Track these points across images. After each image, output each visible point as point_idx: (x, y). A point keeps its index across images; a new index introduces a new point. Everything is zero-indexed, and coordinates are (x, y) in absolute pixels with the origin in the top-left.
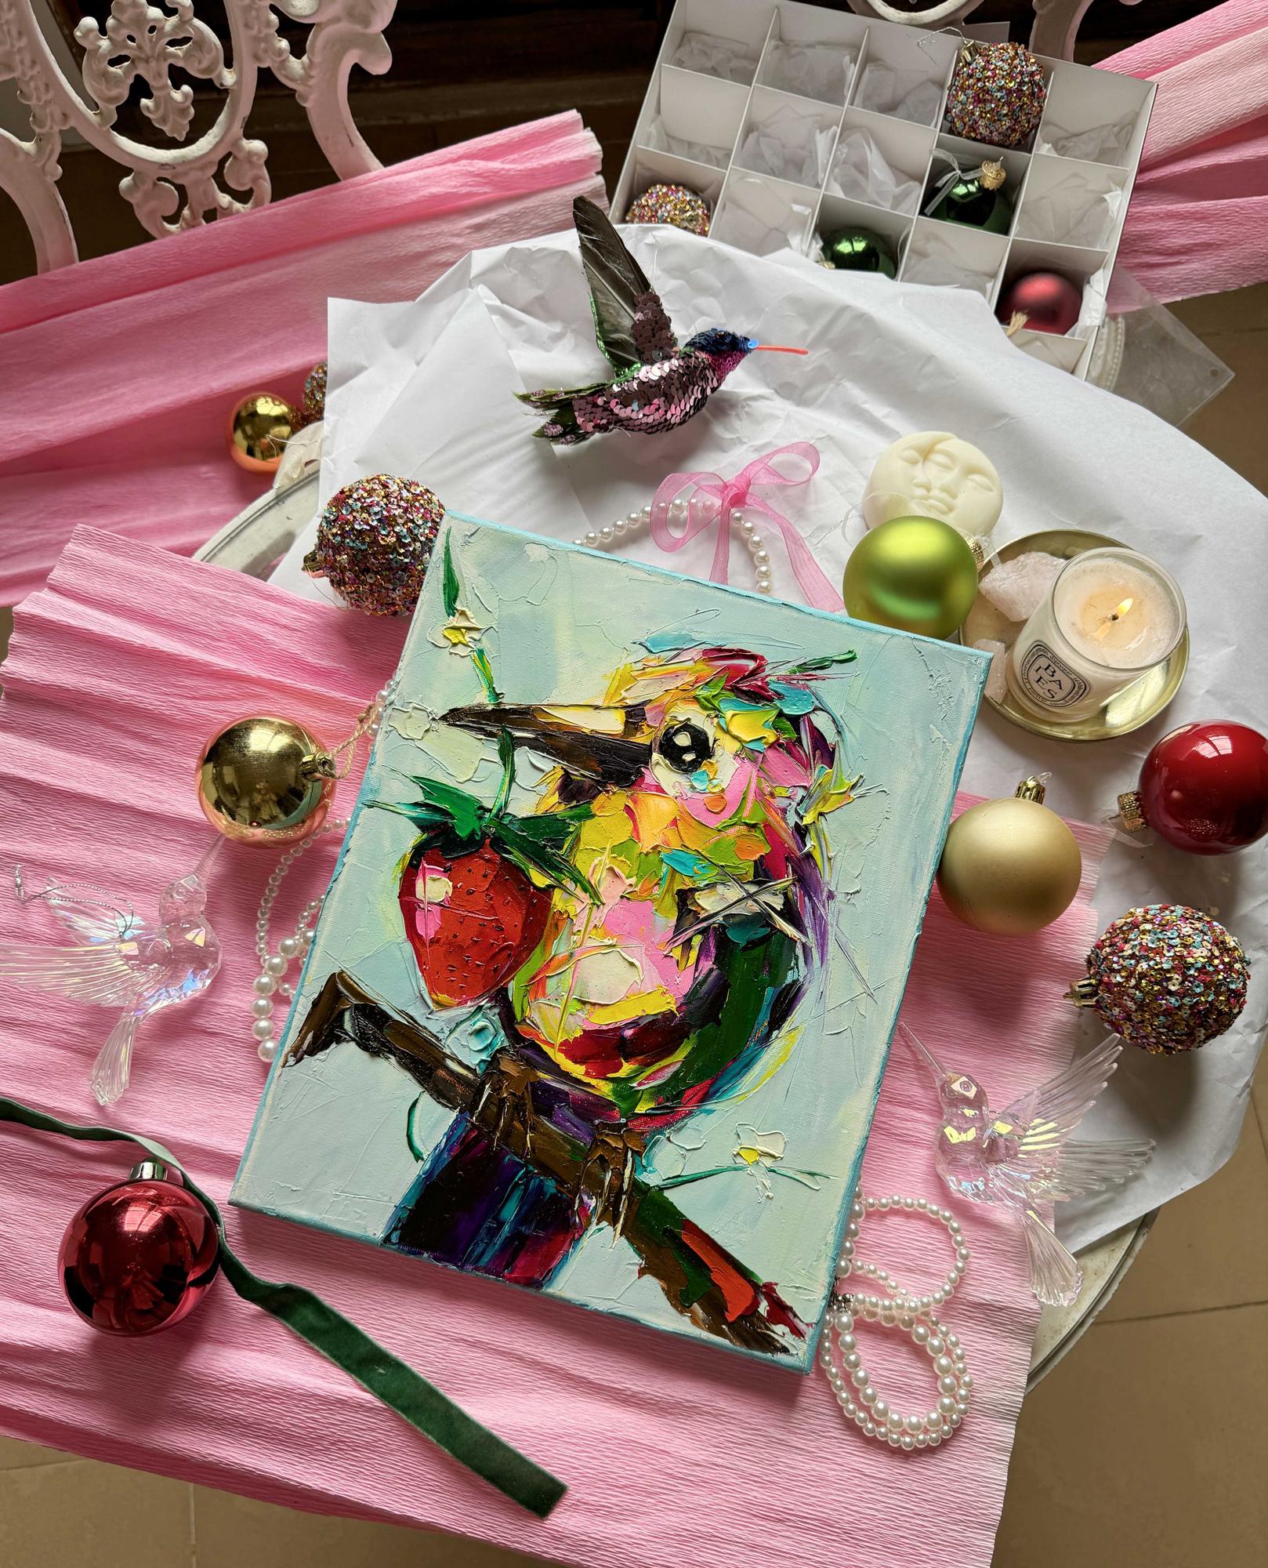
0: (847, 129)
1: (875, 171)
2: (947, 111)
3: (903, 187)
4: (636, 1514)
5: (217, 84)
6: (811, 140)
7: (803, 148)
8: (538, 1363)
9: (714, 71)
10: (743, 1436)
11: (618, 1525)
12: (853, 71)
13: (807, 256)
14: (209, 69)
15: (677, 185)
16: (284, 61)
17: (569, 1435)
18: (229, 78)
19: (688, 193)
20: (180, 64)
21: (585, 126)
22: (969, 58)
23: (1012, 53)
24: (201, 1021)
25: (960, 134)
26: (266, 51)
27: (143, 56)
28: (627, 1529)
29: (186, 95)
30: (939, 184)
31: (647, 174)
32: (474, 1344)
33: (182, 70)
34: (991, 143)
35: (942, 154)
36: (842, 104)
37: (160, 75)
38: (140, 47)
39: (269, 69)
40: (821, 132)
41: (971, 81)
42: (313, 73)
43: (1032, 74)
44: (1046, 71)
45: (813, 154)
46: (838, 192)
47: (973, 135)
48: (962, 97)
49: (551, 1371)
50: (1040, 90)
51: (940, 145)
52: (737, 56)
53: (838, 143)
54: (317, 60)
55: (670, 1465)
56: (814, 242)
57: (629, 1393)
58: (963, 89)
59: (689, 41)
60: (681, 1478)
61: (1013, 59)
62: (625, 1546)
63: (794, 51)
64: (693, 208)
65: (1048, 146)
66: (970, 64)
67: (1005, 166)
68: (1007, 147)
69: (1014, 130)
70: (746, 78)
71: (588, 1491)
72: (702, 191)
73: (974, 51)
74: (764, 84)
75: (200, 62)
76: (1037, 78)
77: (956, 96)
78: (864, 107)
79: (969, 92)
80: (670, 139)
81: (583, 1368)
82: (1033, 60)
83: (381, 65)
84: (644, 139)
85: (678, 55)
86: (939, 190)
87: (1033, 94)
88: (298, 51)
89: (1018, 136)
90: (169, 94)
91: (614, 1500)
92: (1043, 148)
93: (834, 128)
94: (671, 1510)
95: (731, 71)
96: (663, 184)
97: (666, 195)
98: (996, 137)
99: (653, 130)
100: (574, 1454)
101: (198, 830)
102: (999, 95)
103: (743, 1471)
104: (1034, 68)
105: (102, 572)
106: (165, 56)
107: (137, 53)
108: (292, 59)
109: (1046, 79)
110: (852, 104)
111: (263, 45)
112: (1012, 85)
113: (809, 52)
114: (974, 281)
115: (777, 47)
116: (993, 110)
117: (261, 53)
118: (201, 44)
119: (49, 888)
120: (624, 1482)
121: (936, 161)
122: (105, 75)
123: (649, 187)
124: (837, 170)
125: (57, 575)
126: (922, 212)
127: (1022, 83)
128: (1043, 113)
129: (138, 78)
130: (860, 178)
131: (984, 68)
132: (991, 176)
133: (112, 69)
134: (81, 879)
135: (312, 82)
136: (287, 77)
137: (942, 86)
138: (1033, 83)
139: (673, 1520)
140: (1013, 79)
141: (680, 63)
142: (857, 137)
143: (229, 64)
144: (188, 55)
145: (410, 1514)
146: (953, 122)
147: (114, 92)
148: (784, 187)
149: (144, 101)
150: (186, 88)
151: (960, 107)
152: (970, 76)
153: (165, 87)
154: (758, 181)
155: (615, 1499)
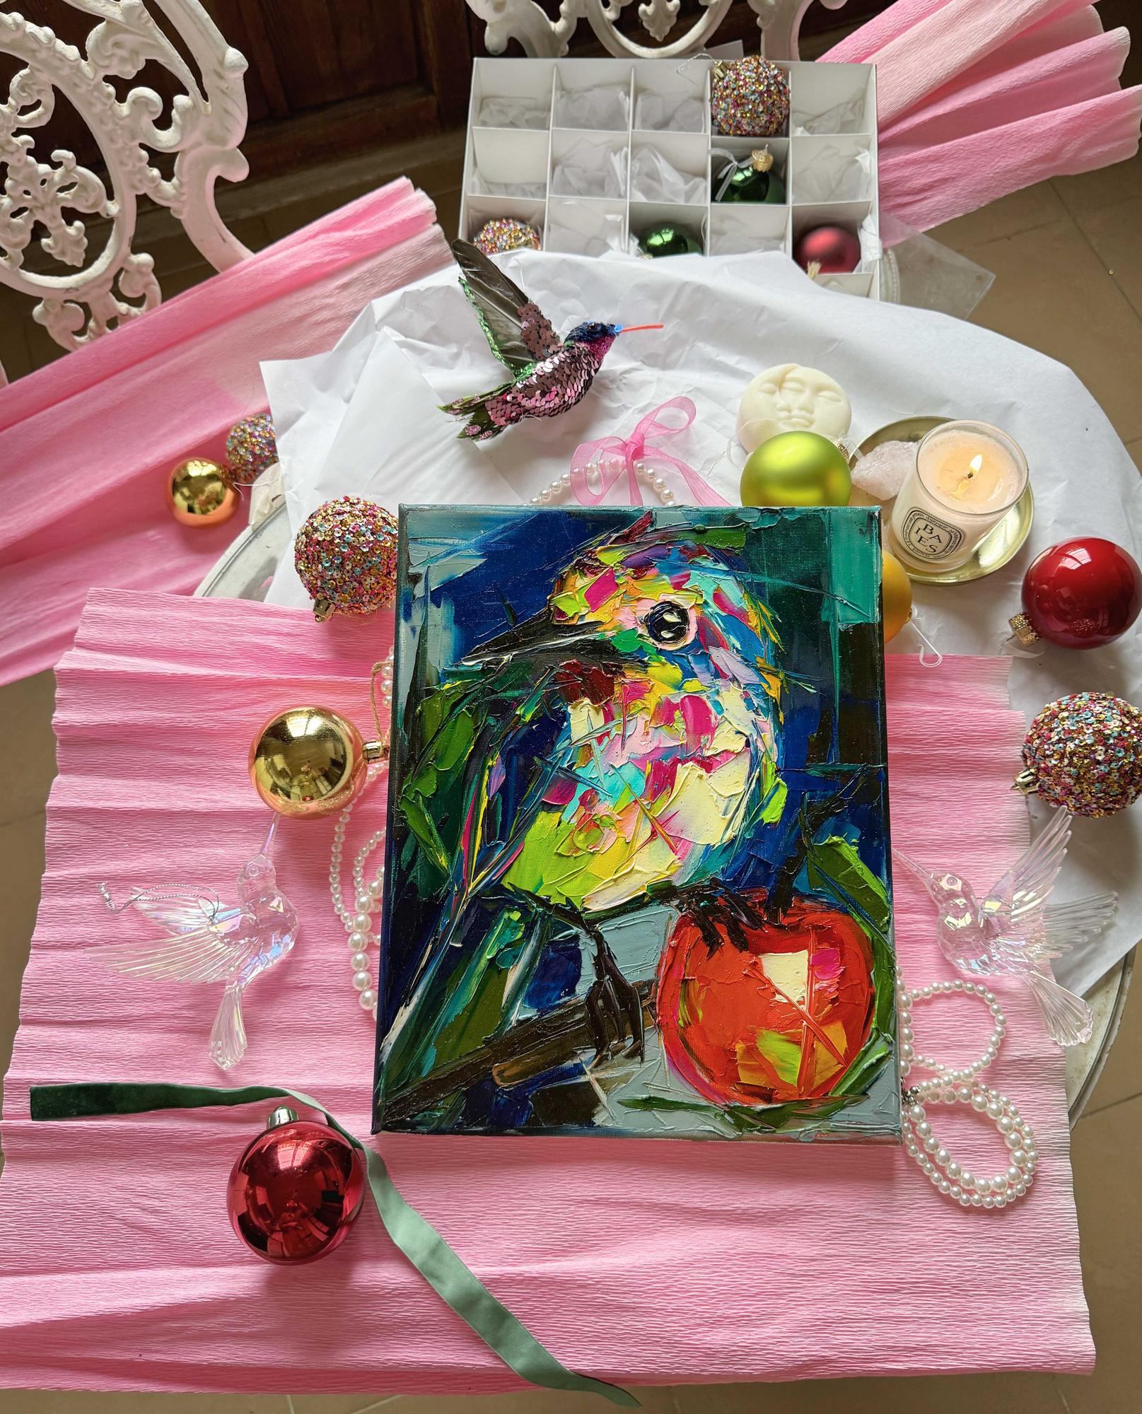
0: (636, 147)
1: (667, 176)
2: (713, 118)
3: (692, 183)
4: (772, 1316)
5: (104, 215)
6: (607, 161)
7: (601, 169)
8: (656, 1205)
9: (513, 124)
10: (845, 1225)
11: (760, 1330)
12: (629, 103)
13: (628, 252)
14: (94, 205)
15: (507, 219)
16: (157, 186)
17: (699, 1261)
18: (113, 208)
19: (517, 224)
20: (69, 205)
21: (416, 188)
22: (722, 75)
23: (755, 64)
24: (293, 979)
25: (728, 134)
26: (141, 181)
27: (39, 205)
28: (769, 1331)
29: (78, 229)
30: (721, 175)
31: (478, 215)
32: (597, 1202)
33: (73, 210)
34: (755, 135)
35: (719, 152)
36: (625, 129)
37: (55, 217)
38: (35, 199)
39: (145, 195)
40: (615, 154)
41: (728, 91)
42: (185, 190)
43: (775, 77)
44: (784, 72)
45: (611, 172)
46: (640, 198)
47: (739, 132)
48: (723, 105)
49: (668, 1209)
50: (785, 87)
51: (714, 145)
52: (529, 109)
53: (632, 160)
54: (184, 180)
55: (790, 1266)
56: (631, 242)
57: (739, 1212)
58: (721, 98)
59: (488, 106)
60: (803, 1275)
61: (757, 68)
62: (771, 1347)
63: (576, 96)
64: (524, 234)
65: (801, 129)
66: (723, 79)
67: (771, 151)
68: (769, 136)
69: (771, 122)
70: (542, 124)
71: (726, 1306)
72: (529, 219)
73: (725, 68)
74: (558, 126)
75: (87, 200)
76: (780, 79)
77: (718, 106)
78: (644, 128)
79: (729, 100)
80: (489, 185)
81: (695, 1200)
82: (773, 66)
83: (239, 172)
84: (471, 189)
85: (481, 118)
86: (722, 181)
87: (779, 91)
88: (167, 175)
89: (775, 126)
90: (65, 231)
91: (751, 1309)
92: (797, 132)
93: (625, 149)
94: (802, 1305)
95: (527, 121)
96: (495, 220)
97: (500, 228)
98: (757, 130)
99: (475, 179)
100: (706, 1277)
101: (252, 818)
102: (753, 97)
103: (854, 1256)
104: (776, 72)
105: (118, 623)
106: (55, 200)
107: (34, 203)
108: (164, 183)
109: (786, 77)
110: (633, 127)
111: (139, 177)
112: (761, 88)
113: (586, 94)
114: (770, 243)
115: (562, 97)
116: (750, 110)
117: (138, 184)
118: (85, 186)
119: (134, 897)
120: (755, 1290)
121: (713, 158)
122: (9, 225)
123: (484, 225)
124: (635, 181)
125: (81, 634)
126: (713, 199)
127: (769, 85)
128: (791, 105)
129: (37, 223)
130: (655, 184)
131: (736, 80)
132: (761, 161)
133: (15, 220)
134: (160, 883)
135: (184, 198)
136: (161, 198)
137: (702, 99)
138: (777, 83)
139: (805, 1313)
140: (761, 83)
141: (484, 123)
142: (644, 152)
143: (110, 196)
144: (75, 196)
145: (577, 1368)
146: (719, 125)
147: (19, 238)
148: (596, 204)
149: (44, 241)
150: (78, 224)
151: (723, 113)
152: (726, 88)
153: (60, 226)
154: (573, 202)
155: (752, 1307)
